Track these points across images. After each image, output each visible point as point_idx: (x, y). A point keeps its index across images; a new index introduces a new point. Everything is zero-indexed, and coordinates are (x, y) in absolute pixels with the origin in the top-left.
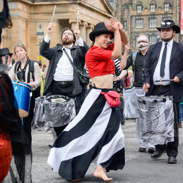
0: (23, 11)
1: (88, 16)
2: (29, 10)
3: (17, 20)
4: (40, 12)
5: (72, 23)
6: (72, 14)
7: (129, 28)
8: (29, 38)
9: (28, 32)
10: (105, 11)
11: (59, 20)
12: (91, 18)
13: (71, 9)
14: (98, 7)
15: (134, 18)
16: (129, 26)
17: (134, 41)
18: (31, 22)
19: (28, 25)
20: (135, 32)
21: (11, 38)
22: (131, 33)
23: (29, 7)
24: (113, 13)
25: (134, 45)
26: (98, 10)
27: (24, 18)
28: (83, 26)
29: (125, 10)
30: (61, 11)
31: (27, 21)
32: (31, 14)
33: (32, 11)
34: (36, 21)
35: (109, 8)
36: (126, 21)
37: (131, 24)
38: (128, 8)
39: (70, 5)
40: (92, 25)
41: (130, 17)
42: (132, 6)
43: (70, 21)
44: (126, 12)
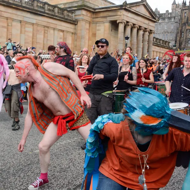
0: (87, 15)
1: (133, 18)
2: (92, 16)
3: (81, 22)
4: (99, 16)
5: (119, 23)
6: (120, 16)
7: (185, 36)
8: (91, 34)
9: (91, 30)
10: (150, 16)
11: (111, 21)
12: (136, 20)
13: (119, 13)
14: (143, 13)
15: (188, 30)
16: (185, 35)
17: (187, 43)
18: (93, 24)
19: (91, 26)
20: (188, 38)
21: (77, 34)
22: (186, 38)
23: (92, 14)
24: (157, 19)
25: (187, 45)
26: (143, 15)
27: (87, 21)
28: (128, 25)
29: (183, 26)
30: (112, 15)
31: (90, 23)
32: (93, 18)
33: (94, 16)
34: (97, 23)
35: (153, 14)
36: (183, 32)
37: (186, 34)
38: (185, 25)
39: (119, 10)
40: (137, 25)
41: (186, 30)
42: (188, 24)
43: (118, 22)
44: (184, 27)
